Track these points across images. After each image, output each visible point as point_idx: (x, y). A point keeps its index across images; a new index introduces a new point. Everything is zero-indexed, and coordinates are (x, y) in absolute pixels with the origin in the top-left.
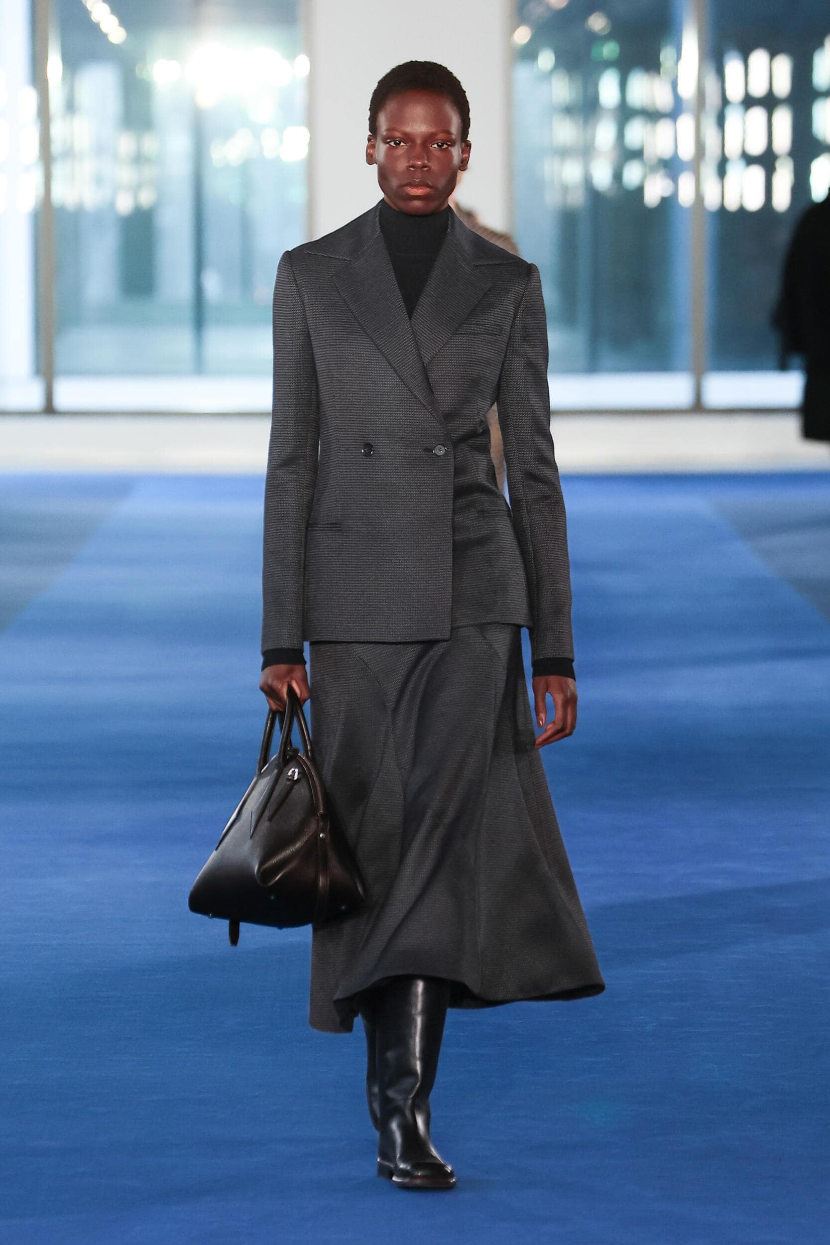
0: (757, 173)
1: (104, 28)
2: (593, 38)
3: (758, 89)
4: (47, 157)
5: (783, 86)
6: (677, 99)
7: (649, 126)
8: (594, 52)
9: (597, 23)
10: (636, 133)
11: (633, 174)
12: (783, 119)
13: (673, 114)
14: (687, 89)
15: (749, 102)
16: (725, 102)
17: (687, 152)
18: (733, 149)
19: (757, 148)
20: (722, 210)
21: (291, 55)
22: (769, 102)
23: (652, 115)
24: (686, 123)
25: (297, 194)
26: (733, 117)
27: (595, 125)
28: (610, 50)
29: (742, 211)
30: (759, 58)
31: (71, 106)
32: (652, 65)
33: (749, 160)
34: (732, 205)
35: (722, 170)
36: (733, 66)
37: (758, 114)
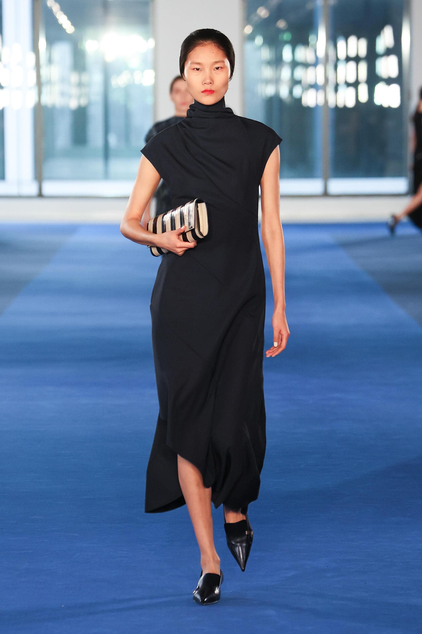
0: (352, 90)
1: (64, 26)
2: (280, 31)
3: (352, 54)
4: (39, 84)
5: (363, 51)
6: (317, 58)
7: (304, 69)
8: (280, 36)
9: (281, 24)
10: (299, 73)
11: (297, 91)
12: (363, 67)
13: (315, 65)
14: (321, 53)
15: (348, 59)
16: (338, 59)
17: (321, 81)
18: (341, 80)
19: (352, 80)
20: (337, 107)
21: (147, 39)
22: (357, 59)
23: (306, 65)
24: (320, 69)
25: (149, 100)
26: (341, 67)
27: (281, 70)
28: (287, 36)
29: (345, 108)
30: (352, 40)
31: (50, 61)
32: (306, 43)
33: (348, 85)
34: (341, 105)
35: (336, 90)
36: (341, 44)
37: (352, 64)
